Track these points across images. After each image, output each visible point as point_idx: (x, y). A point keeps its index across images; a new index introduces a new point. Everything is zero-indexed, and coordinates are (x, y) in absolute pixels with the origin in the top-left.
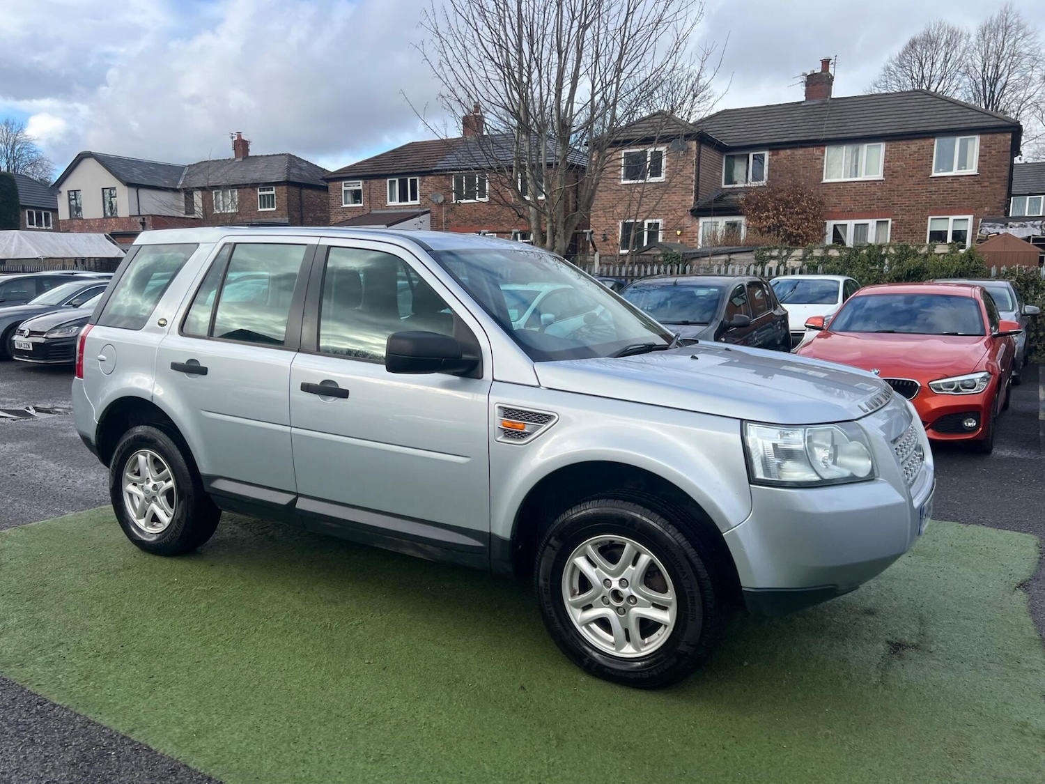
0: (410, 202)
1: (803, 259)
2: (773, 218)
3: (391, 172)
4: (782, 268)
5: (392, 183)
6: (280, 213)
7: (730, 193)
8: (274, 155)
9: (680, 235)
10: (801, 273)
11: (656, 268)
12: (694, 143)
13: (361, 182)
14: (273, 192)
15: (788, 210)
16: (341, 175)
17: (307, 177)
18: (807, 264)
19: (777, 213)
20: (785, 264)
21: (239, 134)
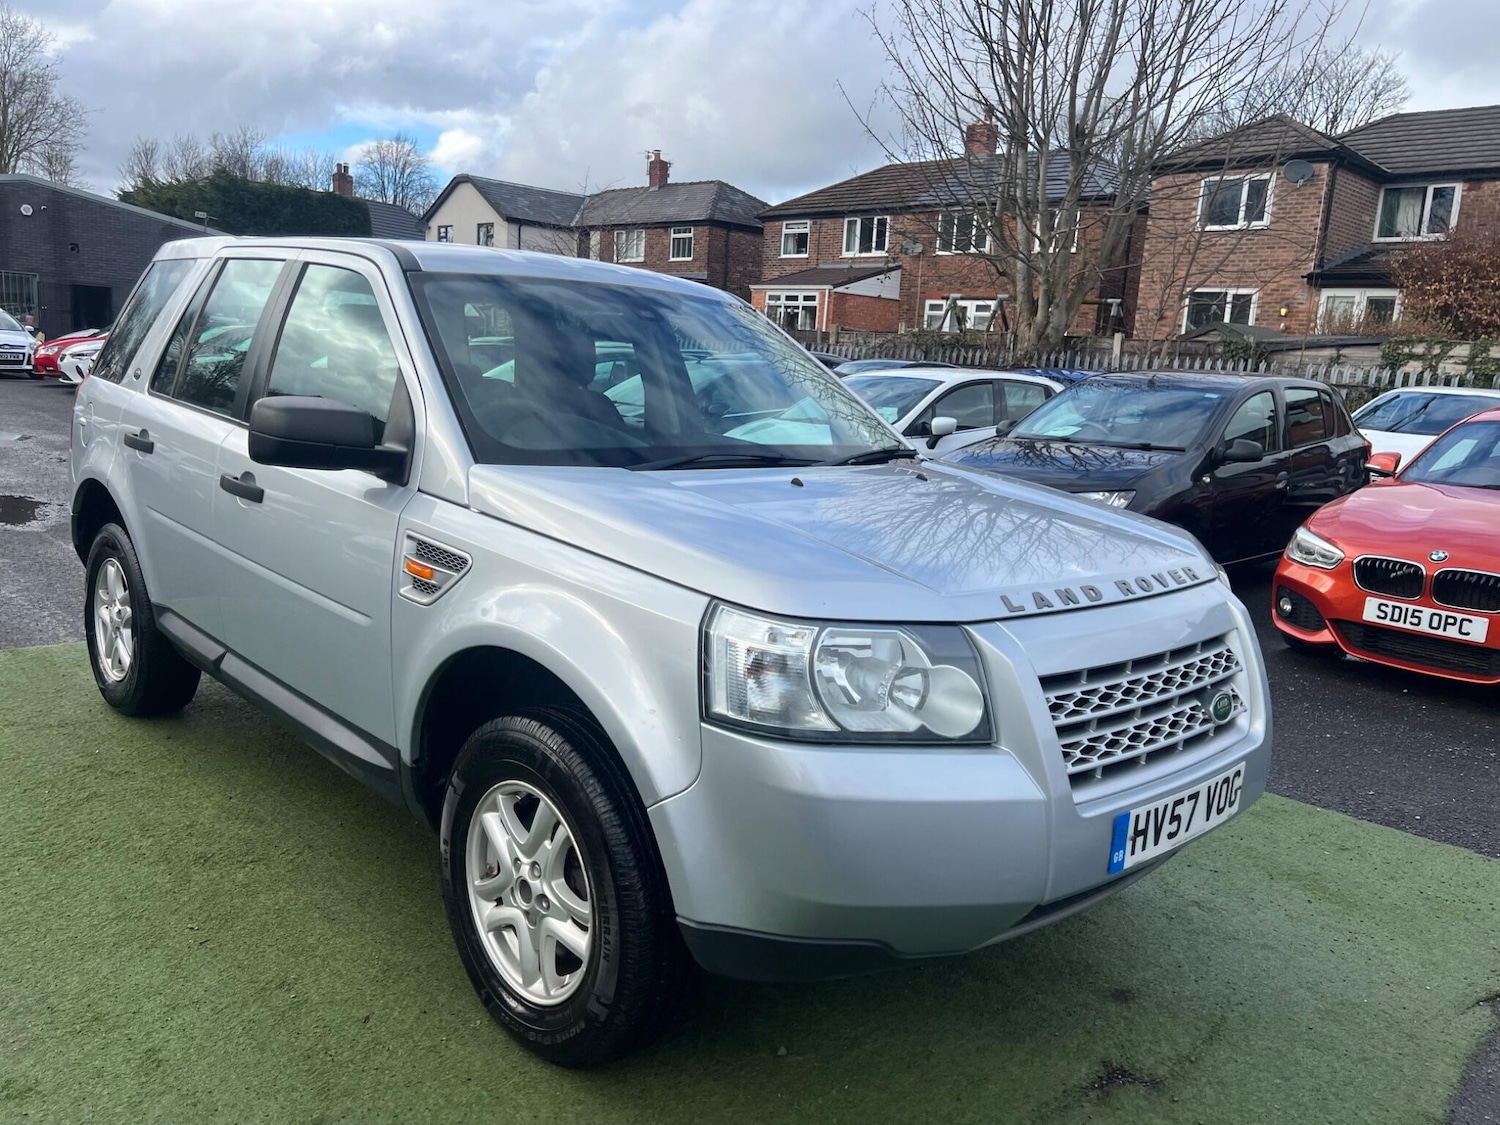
0: (875, 253)
1: (1470, 362)
2: (1448, 294)
3: (852, 208)
4: (1427, 375)
5: (851, 224)
6: (697, 264)
7: (1381, 251)
8: (700, 183)
9: (1286, 316)
10: (1461, 384)
11: (1208, 364)
12: (1326, 166)
13: (809, 222)
14: (691, 235)
15: (1478, 281)
16: (783, 212)
17: (740, 214)
18: (1474, 370)
19: (1457, 286)
20: (1434, 369)
21: (657, 153)
